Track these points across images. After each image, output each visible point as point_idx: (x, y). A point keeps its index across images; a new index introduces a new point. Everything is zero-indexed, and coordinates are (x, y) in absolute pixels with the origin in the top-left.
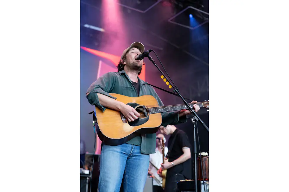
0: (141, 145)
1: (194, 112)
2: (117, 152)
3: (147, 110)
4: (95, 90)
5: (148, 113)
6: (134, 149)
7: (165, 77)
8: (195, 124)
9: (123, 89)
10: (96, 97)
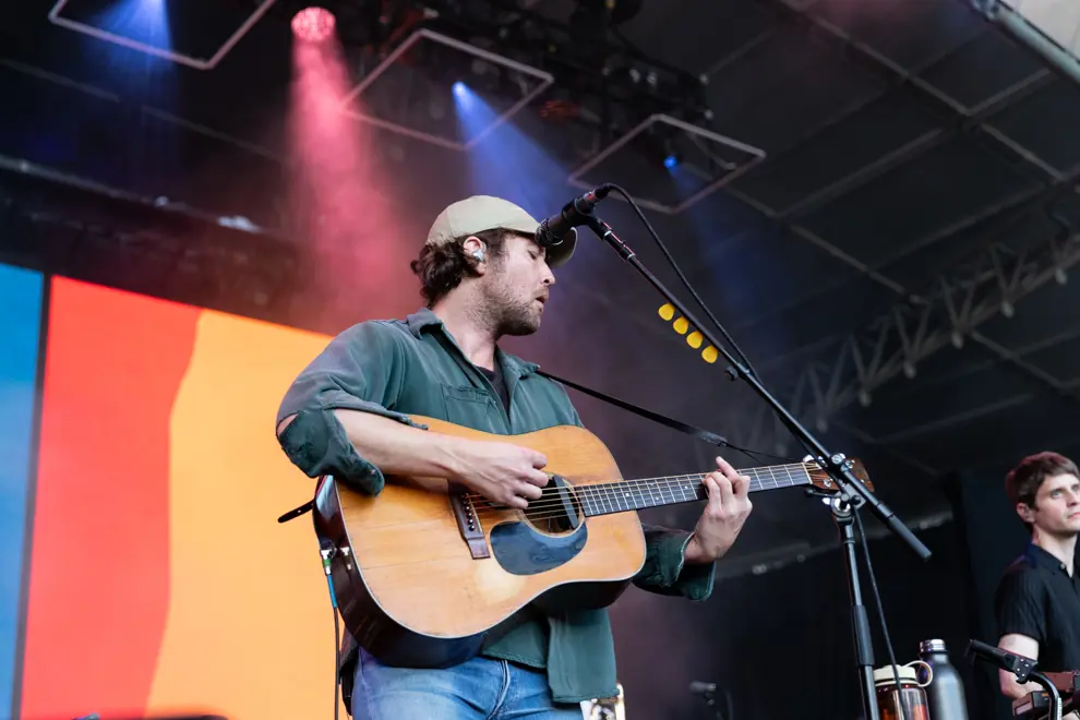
0: (550, 663)
1: (839, 466)
2: (443, 694)
3: (571, 495)
4: (319, 397)
5: (581, 512)
6: (512, 684)
7: (679, 313)
8: (849, 523)
9: (447, 398)
10: (330, 431)
